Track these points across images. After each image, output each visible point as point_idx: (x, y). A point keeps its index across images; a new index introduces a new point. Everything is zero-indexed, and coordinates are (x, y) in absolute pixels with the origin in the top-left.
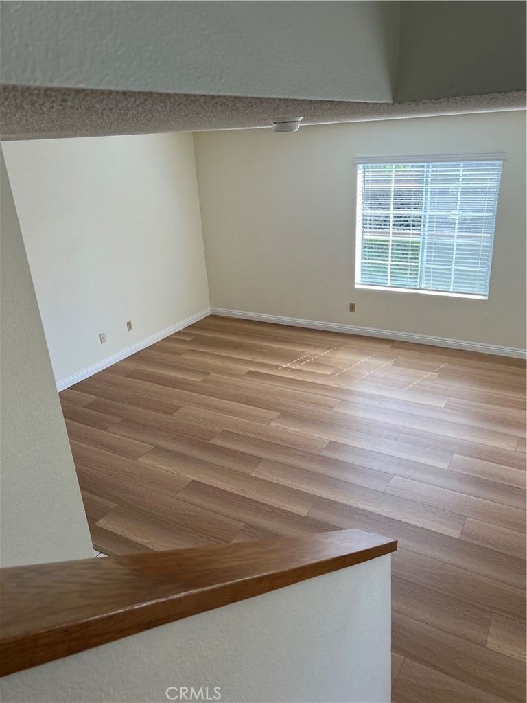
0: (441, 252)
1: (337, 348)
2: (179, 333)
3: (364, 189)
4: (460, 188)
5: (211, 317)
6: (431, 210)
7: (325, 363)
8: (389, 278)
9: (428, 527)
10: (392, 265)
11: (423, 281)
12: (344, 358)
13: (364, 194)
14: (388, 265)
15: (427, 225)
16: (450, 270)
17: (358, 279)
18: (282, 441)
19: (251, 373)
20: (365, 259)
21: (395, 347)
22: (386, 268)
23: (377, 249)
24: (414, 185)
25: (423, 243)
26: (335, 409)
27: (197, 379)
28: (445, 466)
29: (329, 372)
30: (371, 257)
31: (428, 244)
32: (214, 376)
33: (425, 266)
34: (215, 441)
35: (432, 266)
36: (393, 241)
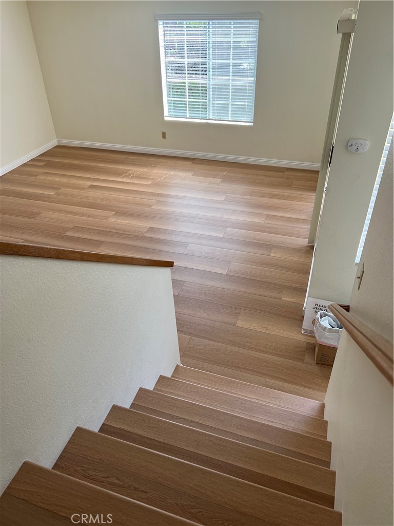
0: (222, 91)
1: (155, 166)
2: (33, 160)
3: (165, 41)
4: (232, 41)
5: (58, 147)
6: (214, 59)
7: (146, 176)
8: (188, 112)
9: (208, 270)
10: (189, 101)
11: (211, 114)
12: (160, 172)
13: (165, 45)
14: (186, 101)
15: (211, 71)
16: (229, 104)
17: (166, 113)
18: (116, 229)
19: (92, 187)
20: (170, 97)
21: (195, 163)
22: (184, 104)
23: (178, 89)
24: (200, 38)
25: (209, 84)
26: (153, 207)
27: (51, 193)
28: (221, 235)
29: (149, 183)
30: (174, 96)
31: (213, 85)
32: (63, 190)
33: (211, 102)
34: (68, 234)
35: (216, 102)
36: (188, 83)
